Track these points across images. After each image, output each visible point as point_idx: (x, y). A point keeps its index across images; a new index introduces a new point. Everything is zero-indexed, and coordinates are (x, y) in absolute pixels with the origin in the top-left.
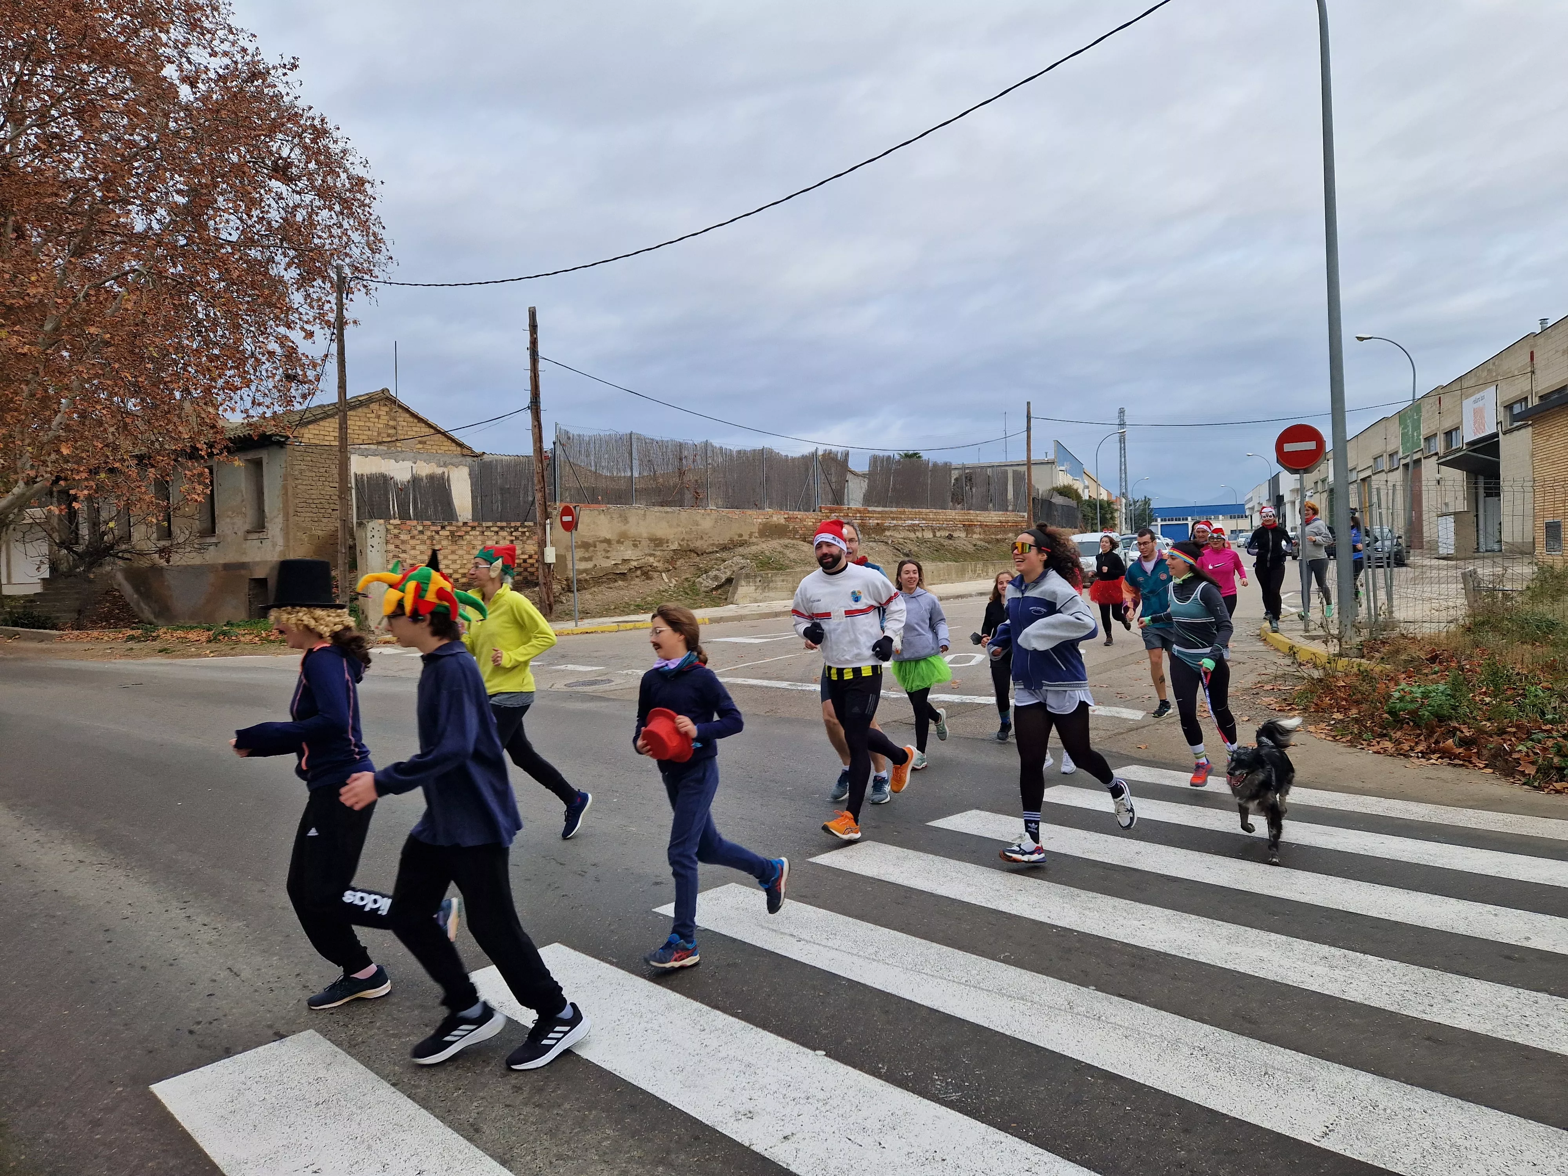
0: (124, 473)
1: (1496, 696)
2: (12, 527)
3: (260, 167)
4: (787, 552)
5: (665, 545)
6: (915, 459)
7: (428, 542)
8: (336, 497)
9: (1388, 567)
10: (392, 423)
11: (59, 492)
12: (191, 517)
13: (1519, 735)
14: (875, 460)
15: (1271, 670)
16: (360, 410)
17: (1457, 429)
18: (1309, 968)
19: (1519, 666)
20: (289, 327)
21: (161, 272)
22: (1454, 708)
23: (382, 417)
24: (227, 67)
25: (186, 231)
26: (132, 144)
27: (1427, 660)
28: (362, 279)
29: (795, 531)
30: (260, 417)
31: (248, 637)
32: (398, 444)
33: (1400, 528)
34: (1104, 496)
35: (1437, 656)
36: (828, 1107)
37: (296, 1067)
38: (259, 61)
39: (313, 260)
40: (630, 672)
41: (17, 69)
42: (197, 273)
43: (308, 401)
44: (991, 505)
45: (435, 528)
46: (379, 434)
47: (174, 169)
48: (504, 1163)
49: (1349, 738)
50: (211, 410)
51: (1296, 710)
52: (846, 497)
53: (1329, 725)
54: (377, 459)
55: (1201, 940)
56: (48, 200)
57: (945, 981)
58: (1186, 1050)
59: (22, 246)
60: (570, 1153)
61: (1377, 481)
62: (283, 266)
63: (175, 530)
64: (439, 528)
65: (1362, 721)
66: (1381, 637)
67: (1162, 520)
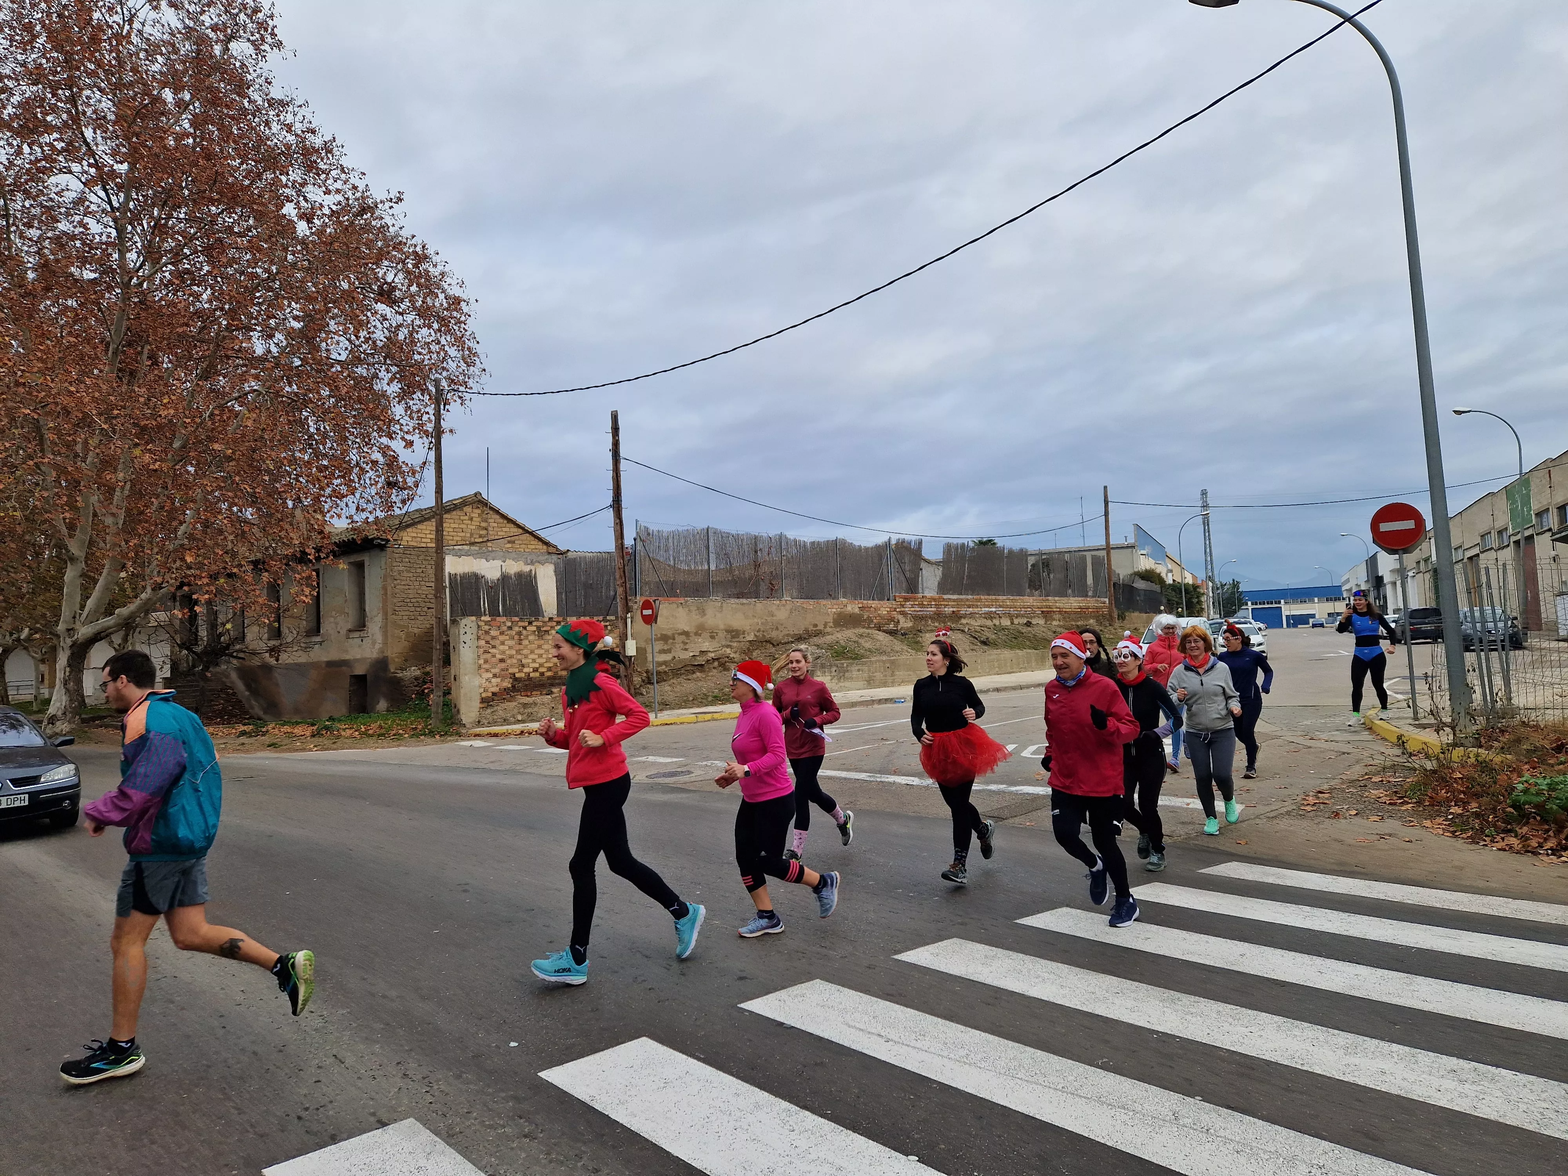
0: (241, 578)
2: (138, 630)
3: (368, 292)
4: (862, 641)
5: (742, 636)
6: (989, 546)
7: (516, 637)
8: (431, 596)
9: (1503, 649)
10: (484, 524)
11: (183, 596)
12: (299, 617)
14: (948, 548)
15: (1379, 760)
16: (454, 513)
18: (1436, 1082)
20: (391, 438)
21: (278, 392)
23: (474, 519)
24: (339, 203)
25: (301, 354)
26: (255, 276)
27: (1553, 749)
28: (457, 391)
29: (870, 620)
30: (364, 523)
31: (349, 732)
32: (489, 544)
33: (1514, 607)
34: (1189, 580)
35: (1563, 745)
37: (398, 1155)
38: (368, 197)
39: (413, 375)
40: (709, 763)
41: (156, 213)
42: (310, 391)
43: (407, 506)
44: (1070, 591)
45: (522, 624)
46: (472, 535)
47: (292, 298)
49: (1469, 834)
50: (319, 517)
51: (1408, 803)
52: (920, 586)
53: (1447, 820)
54: (470, 559)
55: (1316, 1049)
56: (180, 330)
57: (1040, 1087)
58: (1303, 1168)
59: (156, 372)
61: (1486, 560)
62: (386, 381)
63: (285, 630)
64: (526, 624)
65: (1483, 815)
66: (1499, 725)
67: (1252, 604)
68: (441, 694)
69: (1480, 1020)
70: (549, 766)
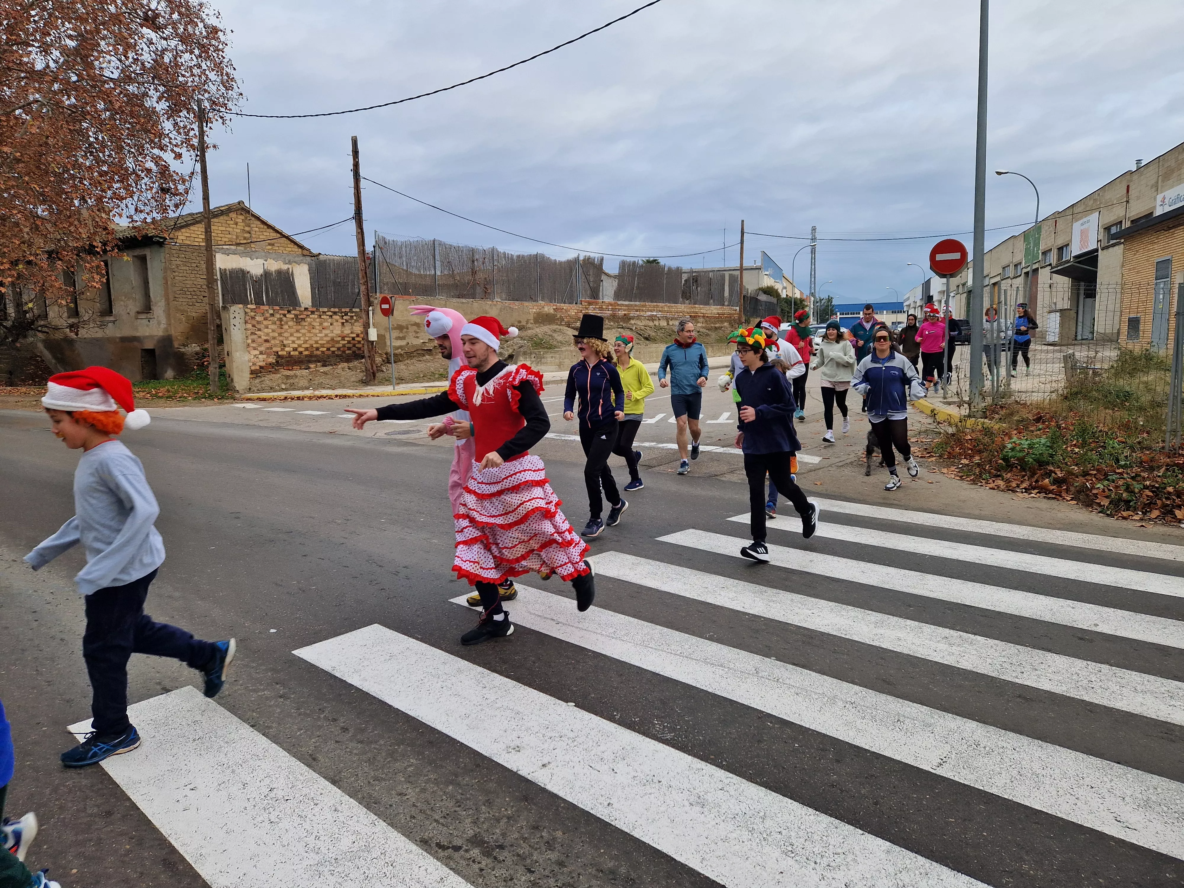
0: (37, 265)
1: (1083, 447)
3: (134, 17)
4: (555, 335)
6: (654, 265)
7: (278, 322)
8: (205, 287)
10: (247, 229)
12: (93, 300)
13: (1099, 476)
14: (623, 264)
15: (917, 427)
16: (222, 218)
17: (1067, 245)
18: (934, 645)
19: (1102, 425)
20: (162, 149)
21: (58, 103)
22: (1051, 456)
23: (239, 224)
25: (76, 70)
27: (1034, 420)
28: (219, 111)
29: (562, 319)
30: (143, 222)
31: (142, 394)
32: (253, 245)
34: (798, 295)
35: (1041, 417)
36: (575, 743)
37: (179, 713)
39: (179, 94)
42: (87, 104)
43: (179, 210)
44: (711, 301)
45: (282, 312)
46: (237, 237)
47: (65, 18)
48: (334, 782)
49: (972, 478)
50: (103, 215)
51: (933, 456)
52: (601, 294)
53: (958, 468)
54: (236, 257)
55: (855, 624)
57: (665, 653)
58: (840, 704)
60: (384, 776)
61: (1004, 285)
62: (155, 99)
63: (81, 310)
64: (286, 312)
65: (982, 465)
66: (1000, 403)
67: (840, 314)
68: (217, 366)
69: (967, 604)
70: (307, 425)
